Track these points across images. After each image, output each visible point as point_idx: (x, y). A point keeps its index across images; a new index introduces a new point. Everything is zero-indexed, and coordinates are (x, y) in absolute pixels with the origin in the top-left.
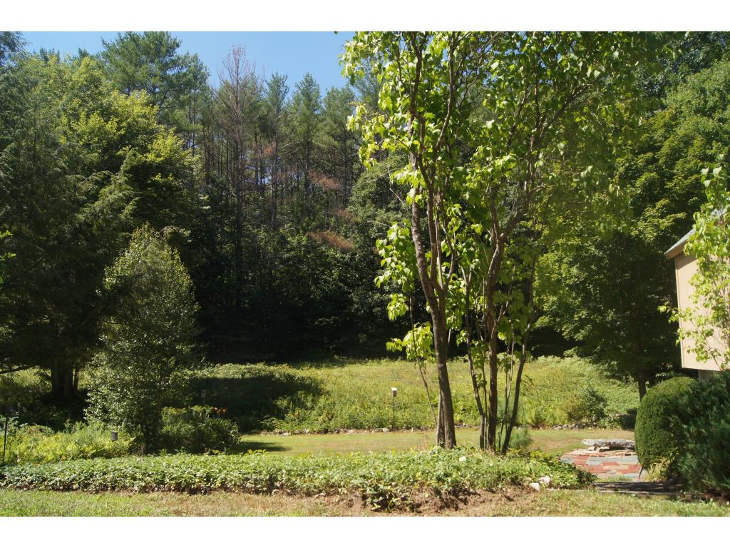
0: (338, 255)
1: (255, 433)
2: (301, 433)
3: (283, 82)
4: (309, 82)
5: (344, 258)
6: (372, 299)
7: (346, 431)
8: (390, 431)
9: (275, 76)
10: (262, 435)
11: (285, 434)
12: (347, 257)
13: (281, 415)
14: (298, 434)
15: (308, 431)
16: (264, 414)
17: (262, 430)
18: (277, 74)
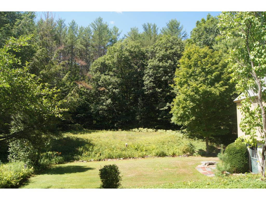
0: (85, 91)
1: (72, 162)
2: (90, 161)
3: (63, 22)
4: (74, 23)
5: (87, 92)
6: (99, 108)
7: (107, 160)
8: (124, 159)
9: (60, 19)
10: (75, 162)
11: (84, 162)
12: (88, 91)
13: (80, 154)
14: (89, 161)
15: (93, 160)
16: (74, 154)
17: (74, 160)
18: (61, 18)
